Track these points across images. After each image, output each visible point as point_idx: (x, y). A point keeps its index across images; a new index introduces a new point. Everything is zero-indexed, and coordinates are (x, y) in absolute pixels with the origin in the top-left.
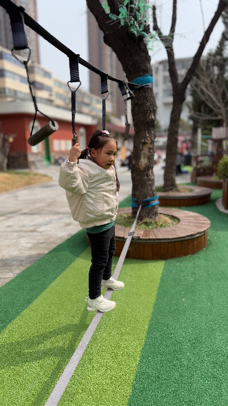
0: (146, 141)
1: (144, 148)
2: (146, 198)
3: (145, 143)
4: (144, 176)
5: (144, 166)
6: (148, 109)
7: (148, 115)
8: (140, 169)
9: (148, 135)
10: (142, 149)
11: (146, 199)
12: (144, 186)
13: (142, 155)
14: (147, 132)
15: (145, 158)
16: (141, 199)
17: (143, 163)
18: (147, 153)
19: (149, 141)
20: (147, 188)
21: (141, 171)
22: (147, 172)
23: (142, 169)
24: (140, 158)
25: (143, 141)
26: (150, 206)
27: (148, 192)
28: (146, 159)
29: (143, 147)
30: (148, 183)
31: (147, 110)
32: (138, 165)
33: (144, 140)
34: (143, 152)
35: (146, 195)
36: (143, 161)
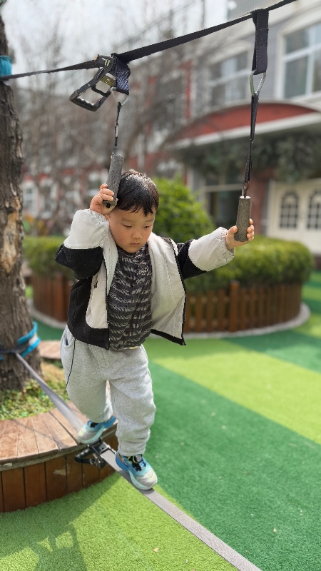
0: (13, 205)
1: (9, 222)
2: (21, 335)
3: (10, 211)
4: (12, 286)
5: (12, 263)
6: (14, 134)
7: (13, 147)
8: (5, 272)
9: (15, 194)
10: (6, 224)
11: (22, 338)
12: (14, 309)
13: (6, 238)
14: (11, 185)
15: (11, 243)
16: (12, 341)
17: (10, 257)
18: (14, 233)
19: (17, 205)
20: (21, 312)
21: (8, 275)
22: (17, 277)
23: (8, 271)
25: (7, 205)
26: (30, 350)
27: (23, 319)
28: (13, 247)
29: (7, 220)
30: (20, 299)
31: (12, 137)
33: (10, 204)
34: (7, 230)
35: (21, 328)
36: (9, 251)
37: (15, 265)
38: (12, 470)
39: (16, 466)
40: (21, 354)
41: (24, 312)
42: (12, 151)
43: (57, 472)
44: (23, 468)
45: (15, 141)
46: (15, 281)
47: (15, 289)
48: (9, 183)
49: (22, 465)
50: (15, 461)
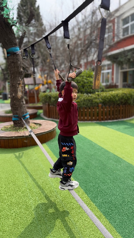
1: (19, 87)
3: (19, 84)
5: (20, 97)
6: (19, 65)
9: (20, 80)
11: (24, 115)
12: (21, 108)
13: (19, 91)
15: (20, 92)
16: (21, 115)
18: (21, 89)
19: (21, 82)
21: (19, 99)
24: (18, 92)
26: (26, 118)
27: (24, 111)
30: (23, 106)
32: (17, 96)
33: (19, 82)
34: (19, 89)
35: (23, 113)
36: (20, 94)
37: (21, 97)
38: (14, 139)
39: (15, 138)
40: (23, 119)
41: (24, 109)
42: (19, 69)
43: (25, 141)
44: (17, 139)
45: (20, 67)
46: (21, 101)
47: (22, 103)
48: (19, 77)
49: (16, 138)
50: (15, 137)
